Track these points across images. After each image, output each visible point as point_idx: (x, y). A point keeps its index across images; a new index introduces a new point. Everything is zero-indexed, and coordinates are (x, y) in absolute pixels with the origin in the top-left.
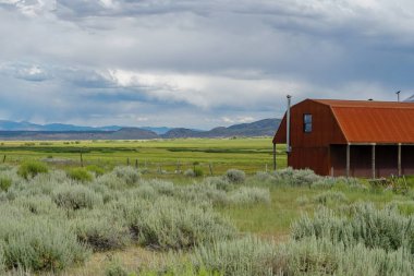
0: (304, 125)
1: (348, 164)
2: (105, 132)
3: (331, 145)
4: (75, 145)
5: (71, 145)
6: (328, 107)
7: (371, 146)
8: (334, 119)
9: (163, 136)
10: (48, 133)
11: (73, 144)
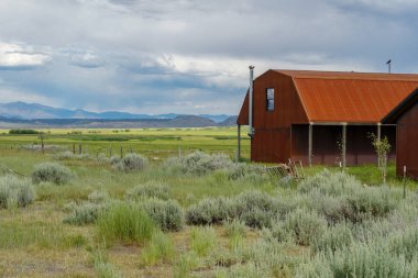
0: (267, 101)
1: (310, 149)
2: (161, 120)
3: (293, 125)
4: (124, 133)
5: (120, 133)
6: (290, 78)
7: (342, 126)
8: (296, 93)
9: (220, 124)
10: (102, 121)
11: (122, 132)
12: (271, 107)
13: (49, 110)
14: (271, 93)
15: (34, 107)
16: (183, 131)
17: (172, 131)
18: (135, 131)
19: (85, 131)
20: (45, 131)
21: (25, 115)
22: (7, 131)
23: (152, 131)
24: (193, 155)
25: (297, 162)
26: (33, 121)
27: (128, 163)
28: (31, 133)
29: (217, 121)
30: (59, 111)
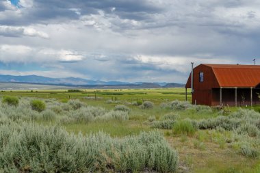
0: (200, 78)
6: (211, 68)
7: (235, 89)
8: (214, 74)
11: (118, 91)
12: (202, 80)
13: (85, 81)
14: (202, 74)
15: (78, 79)
16: (147, 90)
17: (142, 90)
18: (124, 90)
19: (102, 90)
20: (84, 90)
21: (74, 83)
22: (67, 90)
23: (132, 90)
24: (174, 102)
25: (226, 105)
26: (77, 86)
27: (145, 105)
28: (78, 91)
29: (162, 85)
30: (89, 81)
